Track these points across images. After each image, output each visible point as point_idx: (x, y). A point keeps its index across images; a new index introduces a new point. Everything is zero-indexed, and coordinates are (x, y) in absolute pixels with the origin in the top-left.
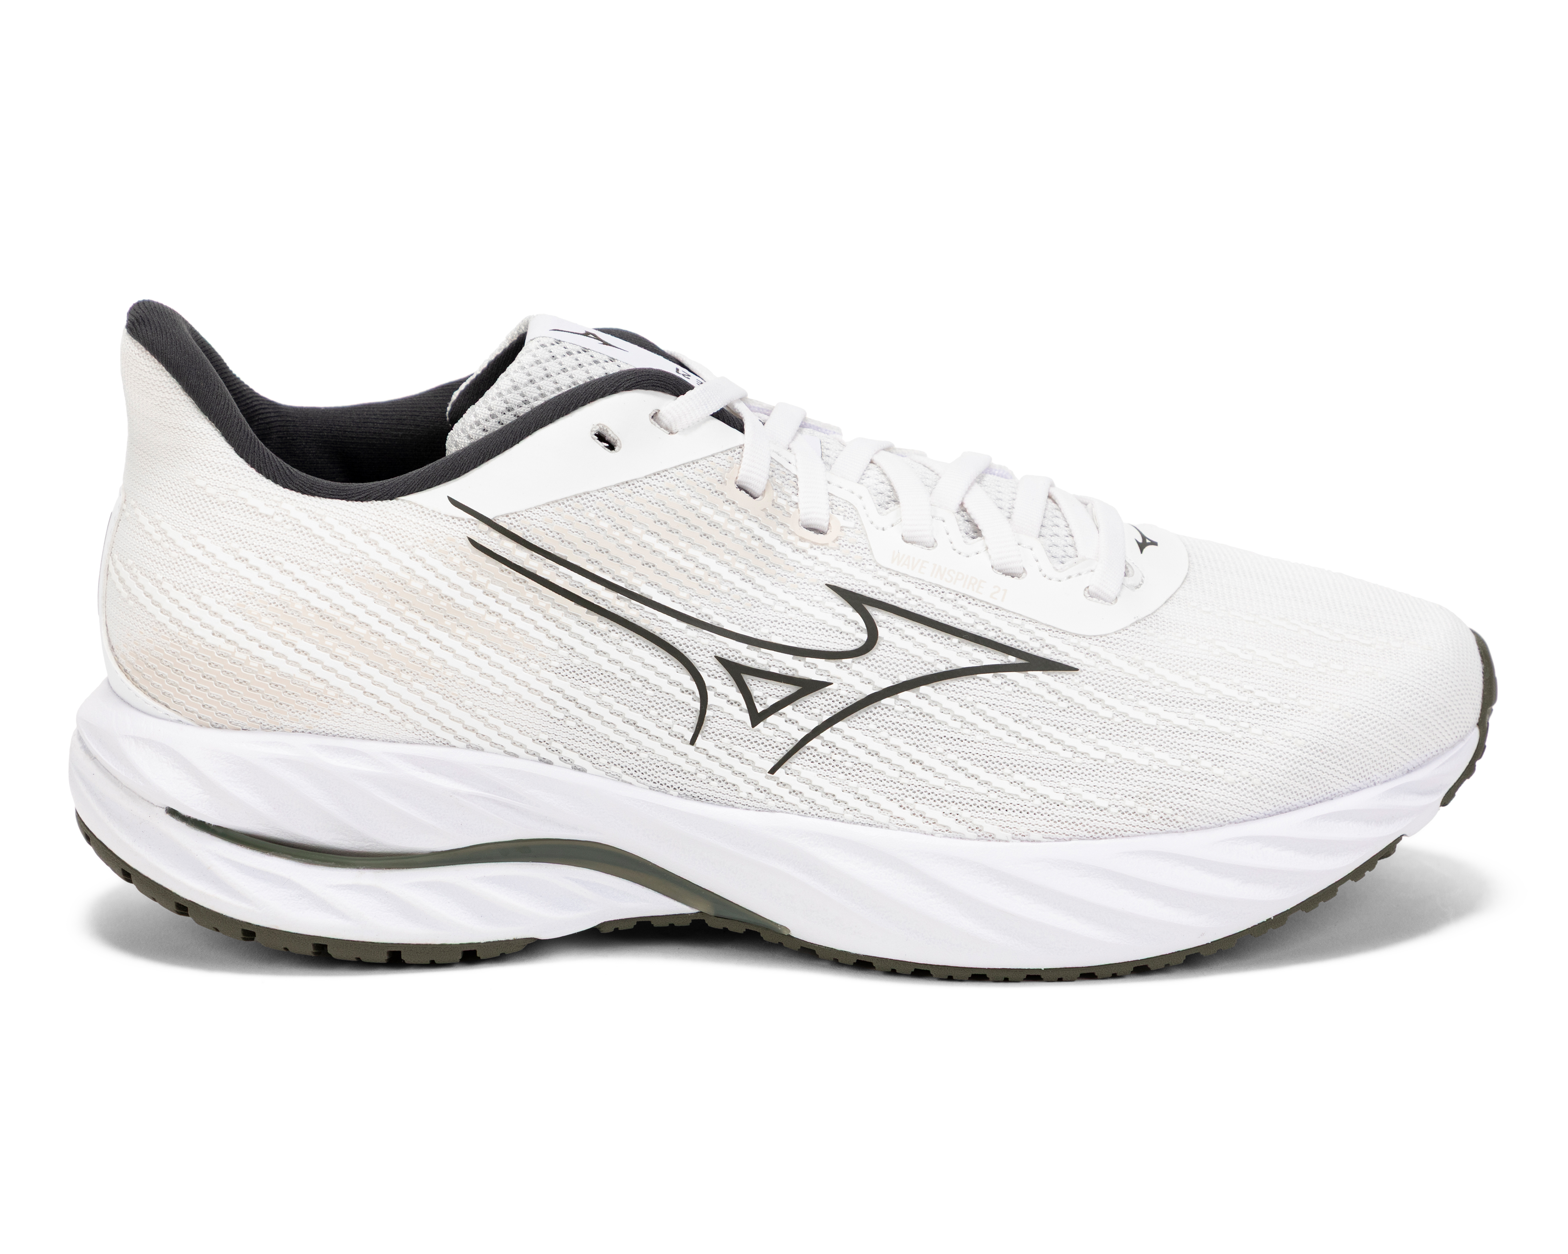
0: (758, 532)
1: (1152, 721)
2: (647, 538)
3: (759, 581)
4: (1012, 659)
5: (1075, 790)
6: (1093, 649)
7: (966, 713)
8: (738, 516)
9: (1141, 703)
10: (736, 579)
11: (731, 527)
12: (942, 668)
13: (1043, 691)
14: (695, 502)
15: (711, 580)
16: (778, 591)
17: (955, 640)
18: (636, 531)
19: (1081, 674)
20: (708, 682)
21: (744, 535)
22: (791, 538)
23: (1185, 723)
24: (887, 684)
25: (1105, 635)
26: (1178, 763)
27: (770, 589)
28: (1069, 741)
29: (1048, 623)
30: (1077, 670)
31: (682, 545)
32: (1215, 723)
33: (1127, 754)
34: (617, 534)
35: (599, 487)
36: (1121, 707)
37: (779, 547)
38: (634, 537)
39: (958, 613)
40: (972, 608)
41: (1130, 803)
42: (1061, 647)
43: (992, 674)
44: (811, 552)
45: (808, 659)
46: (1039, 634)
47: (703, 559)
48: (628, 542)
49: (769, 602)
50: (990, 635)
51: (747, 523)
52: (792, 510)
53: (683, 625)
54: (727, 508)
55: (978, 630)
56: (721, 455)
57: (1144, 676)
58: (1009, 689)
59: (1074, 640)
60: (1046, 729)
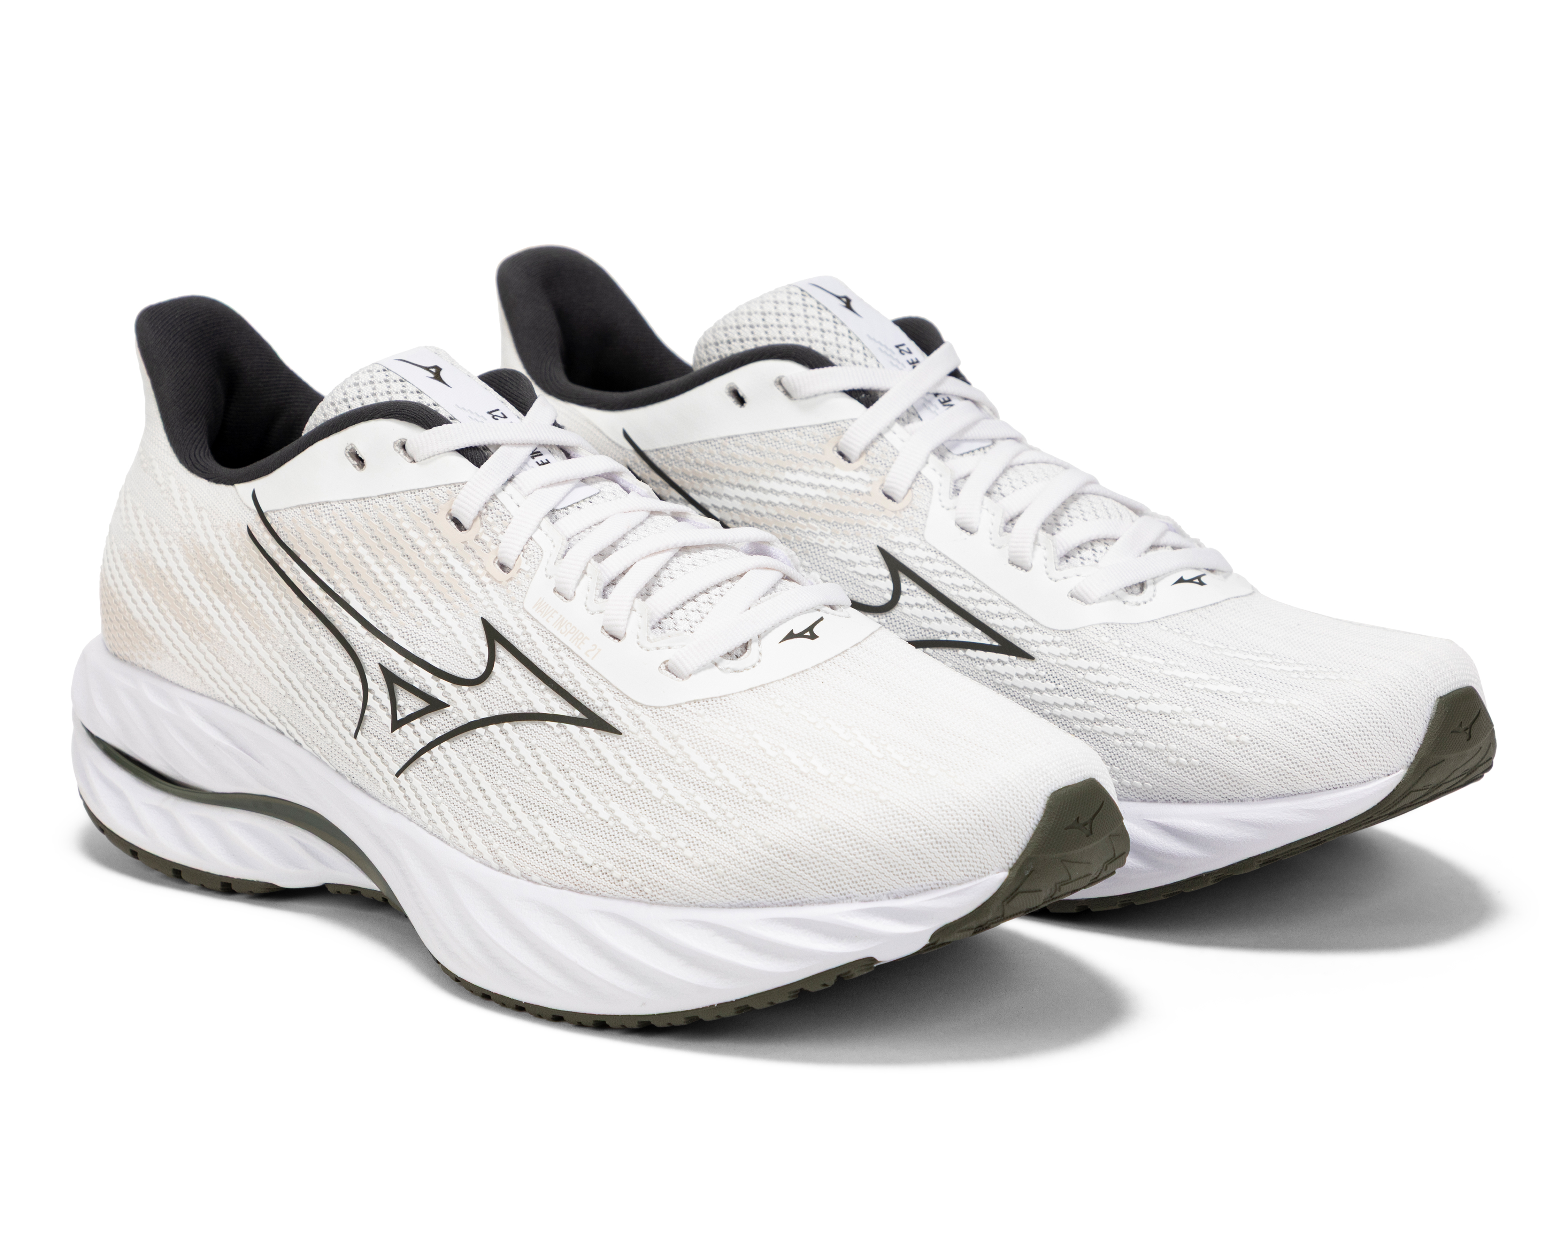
0: (451, 561)
1: (658, 794)
2: (362, 550)
3: (437, 604)
4: (577, 713)
5: (575, 843)
6: (643, 718)
7: (526, 753)
8: (438, 543)
9: (660, 776)
10: (417, 598)
11: (429, 552)
12: (525, 709)
13: (586, 747)
14: (406, 525)
15: (398, 596)
16: (448, 616)
17: (543, 686)
18: (355, 541)
19: (624, 739)
20: (371, 685)
21: (437, 561)
22: (480, 571)
23: (682, 801)
24: (483, 714)
25: (659, 708)
26: (658, 837)
27: (444, 613)
28: (590, 798)
29: (618, 687)
30: (620, 734)
31: (385, 560)
32: (707, 808)
33: (626, 821)
34: (340, 541)
35: (339, 498)
36: (642, 777)
37: (467, 578)
38: (353, 547)
39: (554, 662)
40: (568, 661)
41: (609, 865)
42: (619, 710)
43: (557, 723)
44: (489, 587)
45: (442, 681)
46: (608, 695)
47: (398, 577)
48: (346, 550)
49: (437, 624)
50: (570, 688)
51: (444, 552)
52: (493, 547)
53: (364, 631)
54: (431, 535)
55: (563, 681)
56: (444, 489)
57: (673, 752)
58: (564, 738)
59: (631, 706)
60: (578, 783)
